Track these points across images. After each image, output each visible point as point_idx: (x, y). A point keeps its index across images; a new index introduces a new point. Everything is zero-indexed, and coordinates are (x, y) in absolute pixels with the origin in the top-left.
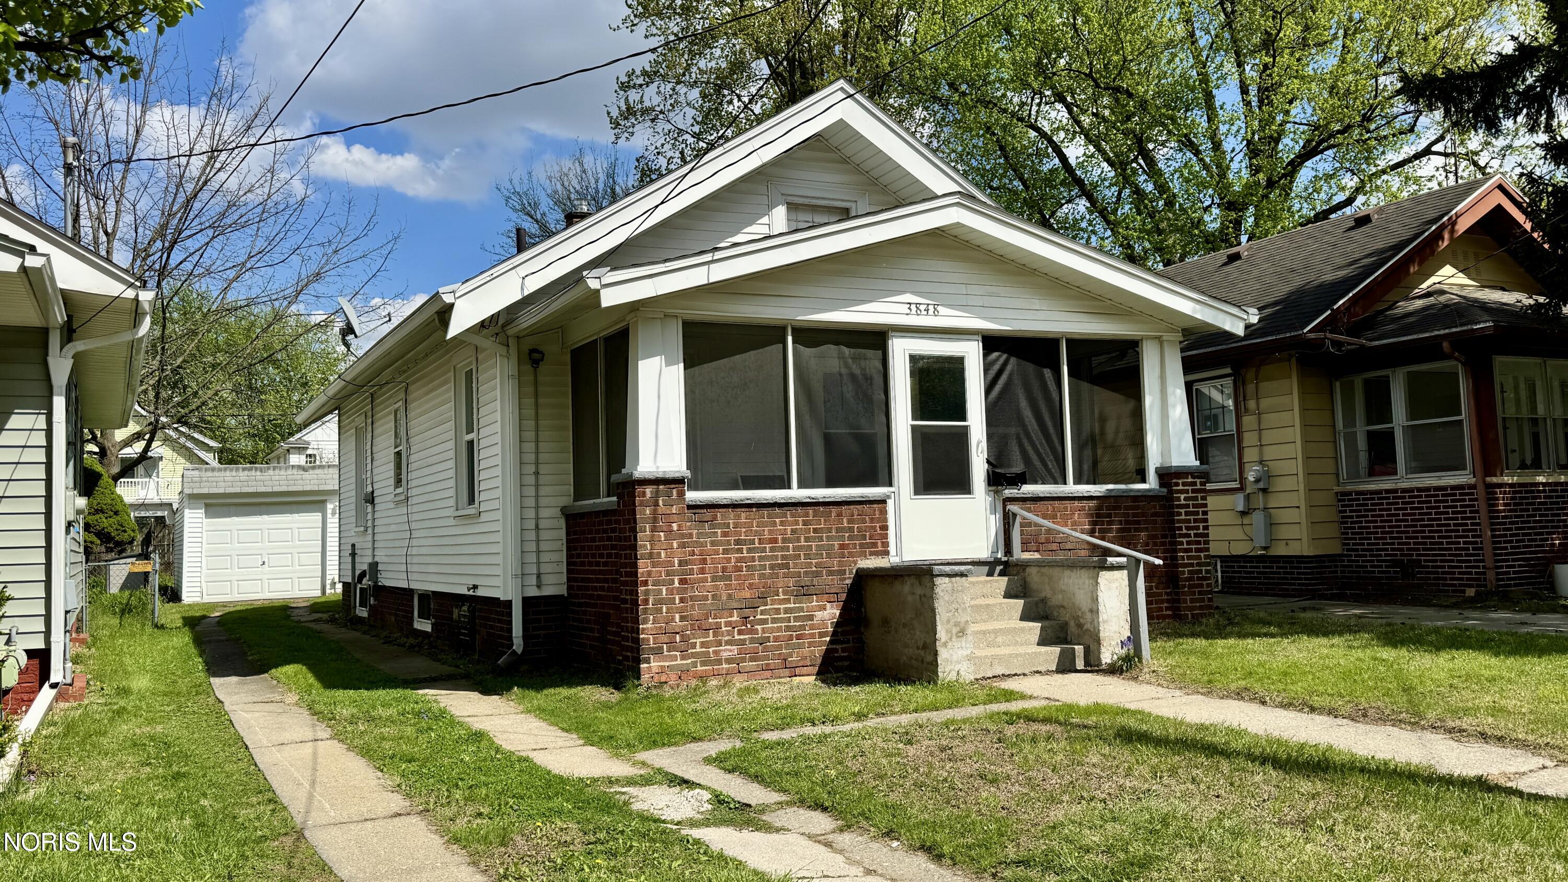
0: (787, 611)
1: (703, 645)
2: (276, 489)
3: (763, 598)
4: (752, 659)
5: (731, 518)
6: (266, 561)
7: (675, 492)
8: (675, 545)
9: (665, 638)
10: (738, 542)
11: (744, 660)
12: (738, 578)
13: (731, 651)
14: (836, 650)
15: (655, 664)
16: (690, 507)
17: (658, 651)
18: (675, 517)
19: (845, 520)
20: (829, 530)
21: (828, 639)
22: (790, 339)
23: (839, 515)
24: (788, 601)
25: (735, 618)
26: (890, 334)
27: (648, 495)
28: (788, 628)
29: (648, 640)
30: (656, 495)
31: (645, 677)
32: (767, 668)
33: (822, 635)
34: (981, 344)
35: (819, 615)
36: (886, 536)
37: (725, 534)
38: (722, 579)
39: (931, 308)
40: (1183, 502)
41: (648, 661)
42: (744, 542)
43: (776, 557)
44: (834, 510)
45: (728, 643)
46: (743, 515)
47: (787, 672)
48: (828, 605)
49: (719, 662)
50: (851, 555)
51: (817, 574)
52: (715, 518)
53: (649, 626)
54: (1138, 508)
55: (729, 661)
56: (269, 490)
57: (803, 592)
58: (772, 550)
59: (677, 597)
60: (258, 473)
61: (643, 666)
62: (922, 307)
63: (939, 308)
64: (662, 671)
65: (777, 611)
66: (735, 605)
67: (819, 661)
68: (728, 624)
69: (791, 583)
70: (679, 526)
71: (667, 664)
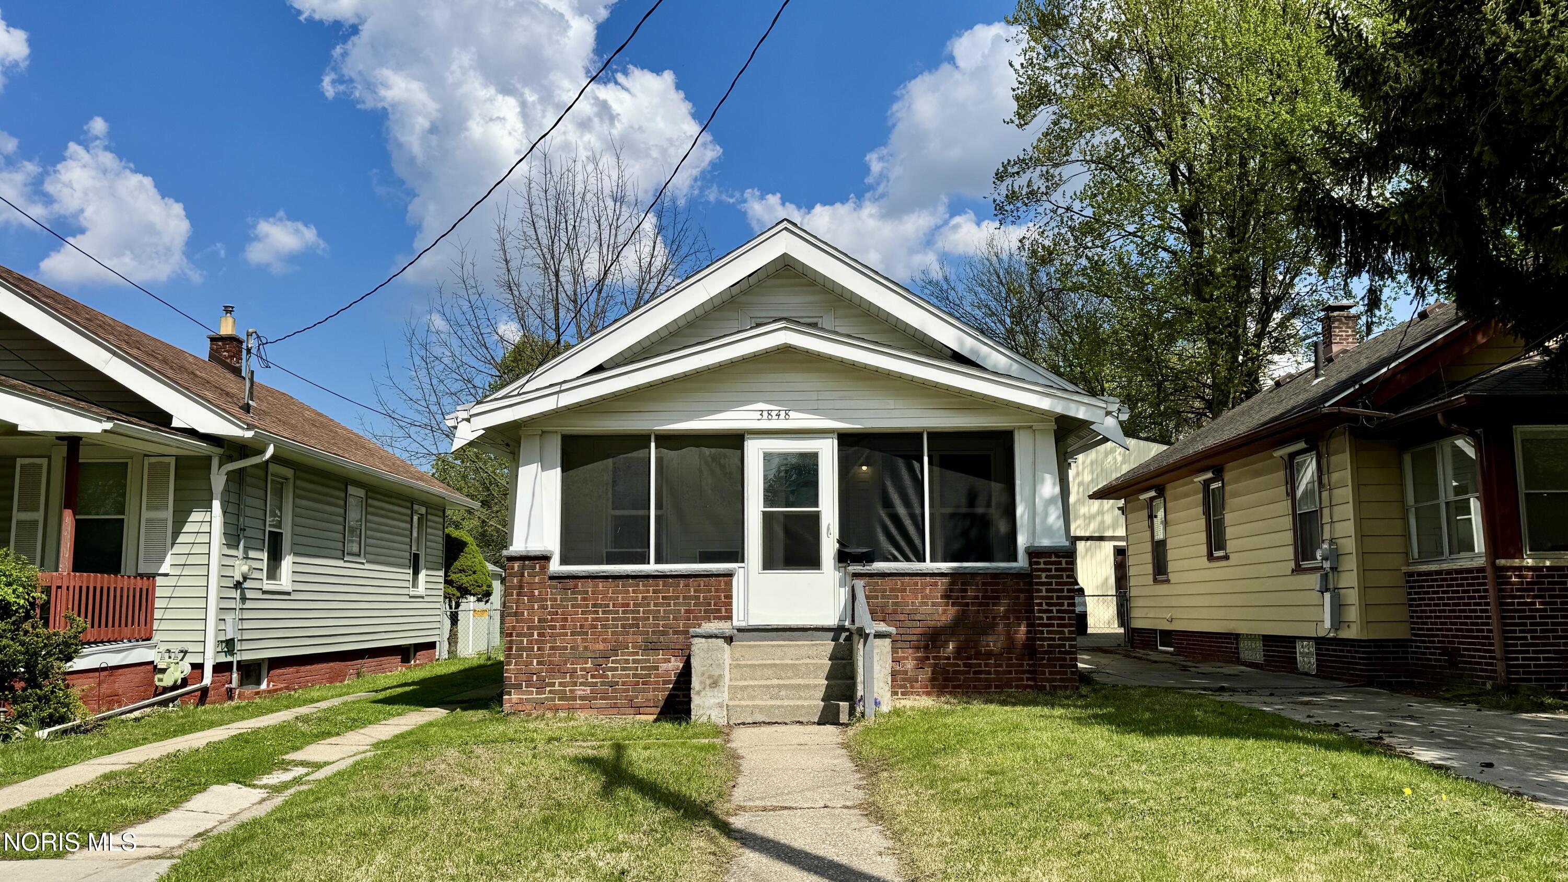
0: (634, 661)
1: (560, 684)
3: (615, 651)
4: (602, 698)
5: (589, 586)
7: (538, 566)
8: (536, 607)
9: (524, 677)
10: (594, 606)
11: (595, 698)
12: (593, 634)
13: (584, 690)
14: (678, 696)
15: (515, 697)
16: (552, 578)
17: (518, 687)
18: (537, 586)
19: (692, 590)
20: (677, 598)
21: (671, 686)
22: (653, 445)
23: (687, 585)
24: (637, 654)
25: (589, 665)
26: (746, 436)
27: (516, 568)
28: (635, 676)
29: (511, 677)
30: (523, 568)
31: (507, 706)
32: (615, 706)
33: (665, 683)
34: (836, 442)
35: (664, 666)
36: (730, 604)
37: (584, 599)
38: (579, 634)
39: (783, 414)
40: (1044, 580)
41: (509, 694)
42: (601, 606)
43: (628, 619)
44: (682, 582)
45: (582, 684)
46: (601, 585)
47: (632, 711)
48: (673, 659)
49: (574, 699)
50: (695, 618)
51: (664, 633)
52: (576, 586)
53: (512, 667)
54: (997, 584)
55: (582, 698)
57: (651, 647)
58: (624, 612)
59: (536, 647)
61: (506, 697)
62: (774, 413)
63: (791, 413)
64: (521, 702)
65: (627, 661)
66: (590, 655)
67: (661, 704)
68: (582, 669)
69: (640, 639)
70: (540, 592)
71: (524, 697)
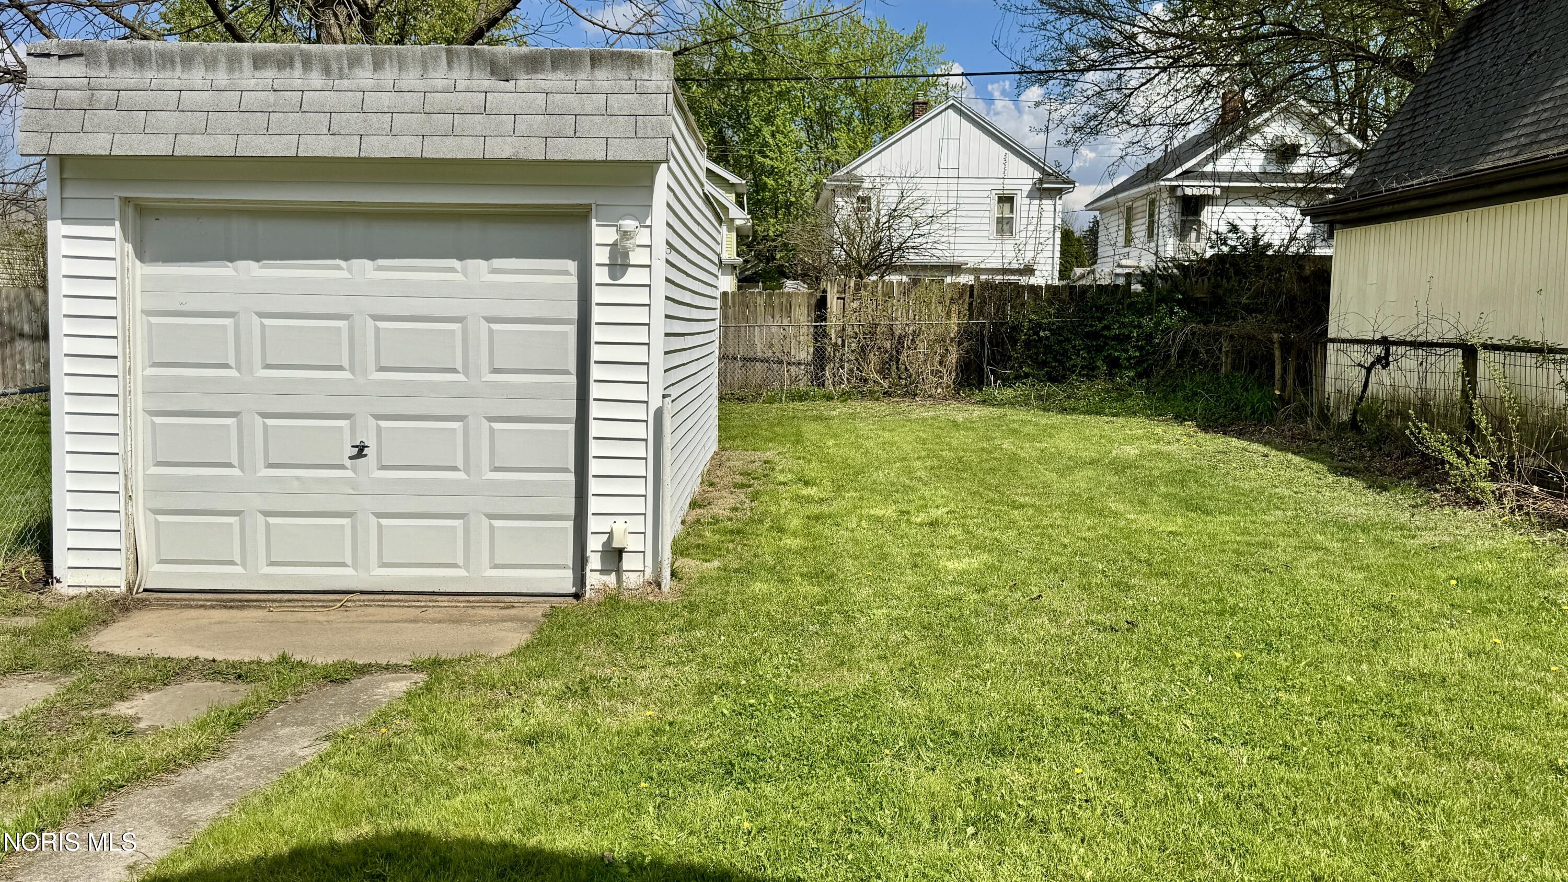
2: (377, 148)
6: (371, 442)
56: (347, 149)
60: (316, 79)
